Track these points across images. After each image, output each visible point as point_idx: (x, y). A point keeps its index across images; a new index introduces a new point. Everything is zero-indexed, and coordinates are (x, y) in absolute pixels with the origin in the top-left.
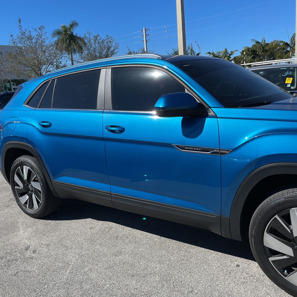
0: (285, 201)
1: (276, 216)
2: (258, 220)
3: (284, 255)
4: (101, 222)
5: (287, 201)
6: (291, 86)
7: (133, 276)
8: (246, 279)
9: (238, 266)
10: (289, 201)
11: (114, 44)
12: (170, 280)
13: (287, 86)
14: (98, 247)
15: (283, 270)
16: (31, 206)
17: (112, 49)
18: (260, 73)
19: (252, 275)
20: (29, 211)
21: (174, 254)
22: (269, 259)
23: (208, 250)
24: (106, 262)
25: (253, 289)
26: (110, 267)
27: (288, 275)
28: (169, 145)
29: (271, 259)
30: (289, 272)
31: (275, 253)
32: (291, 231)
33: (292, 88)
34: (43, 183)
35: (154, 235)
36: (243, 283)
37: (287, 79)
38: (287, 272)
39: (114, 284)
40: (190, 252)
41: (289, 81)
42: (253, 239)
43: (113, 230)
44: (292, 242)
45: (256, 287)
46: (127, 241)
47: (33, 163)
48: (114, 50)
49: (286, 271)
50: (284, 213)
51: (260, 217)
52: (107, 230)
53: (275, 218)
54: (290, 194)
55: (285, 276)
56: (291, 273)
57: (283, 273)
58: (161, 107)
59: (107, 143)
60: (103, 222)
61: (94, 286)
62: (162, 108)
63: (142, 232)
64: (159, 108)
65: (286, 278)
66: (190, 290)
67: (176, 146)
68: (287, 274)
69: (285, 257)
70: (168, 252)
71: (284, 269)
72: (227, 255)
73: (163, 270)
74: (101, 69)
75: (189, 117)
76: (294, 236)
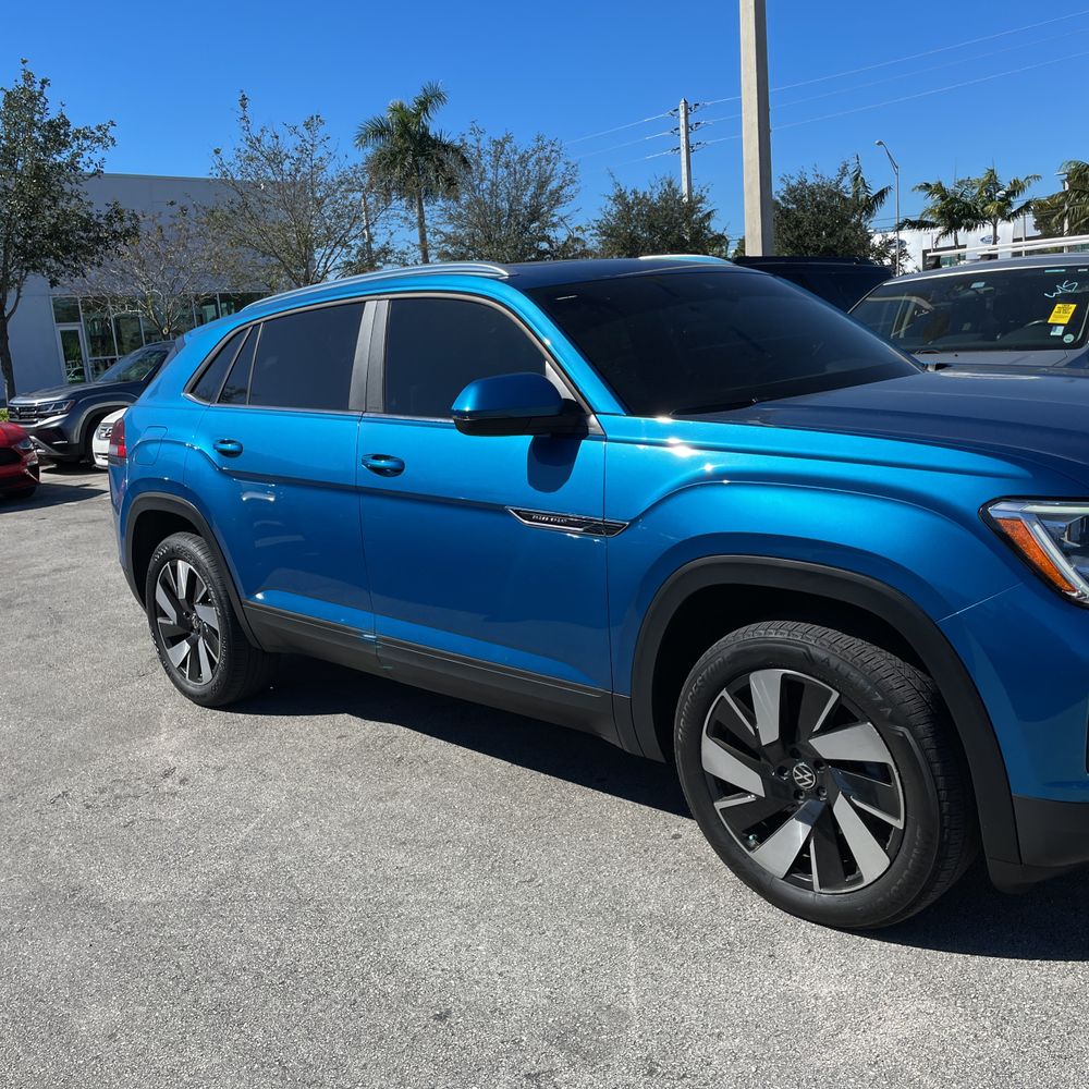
0: (739, 652)
1: (724, 693)
2: (688, 704)
3: (747, 793)
4: (371, 724)
5: (742, 651)
6: (1065, 333)
7: (404, 843)
8: (680, 864)
9: (676, 837)
11: (561, 167)
12: (489, 857)
13: (1052, 334)
14: (343, 779)
15: (745, 835)
16: (196, 673)
17: (553, 185)
18: (975, 285)
20: (191, 686)
21: (527, 803)
22: (715, 804)
23: (621, 799)
24: (350, 813)
26: (356, 822)
27: (758, 846)
28: (498, 509)
29: (719, 805)
30: (761, 840)
31: (729, 789)
32: (756, 731)
33: (1069, 338)
34: (222, 610)
35: (497, 761)
36: (667, 871)
37: (1056, 309)
38: (755, 839)
39: (351, 856)
40: (571, 801)
41: (1061, 315)
42: (679, 752)
43: (397, 743)
44: (762, 761)
46: (421, 770)
47: (199, 554)
48: (562, 188)
49: (752, 837)
50: (738, 685)
51: (691, 694)
52: (380, 743)
53: (722, 697)
55: (750, 848)
57: (745, 841)
58: (467, 409)
59: (365, 501)
60: (377, 723)
61: (303, 857)
62: (470, 414)
63: (470, 751)
64: (462, 414)
65: (750, 854)
66: (528, 877)
67: (515, 511)
68: (756, 845)
69: (750, 799)
70: (514, 799)
71: (749, 831)
72: (661, 813)
73: (483, 836)
74: (365, 302)
75: (548, 436)
76: (763, 744)
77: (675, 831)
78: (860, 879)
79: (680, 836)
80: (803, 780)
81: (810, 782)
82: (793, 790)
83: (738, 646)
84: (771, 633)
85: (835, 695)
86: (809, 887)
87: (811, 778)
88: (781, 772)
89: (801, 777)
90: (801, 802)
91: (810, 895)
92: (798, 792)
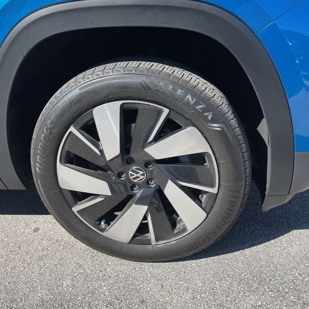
0: (81, 94)
1: (72, 129)
2: (40, 144)
3: (96, 196)
5: (85, 92)
8: (47, 249)
9: (36, 230)
10: (88, 92)
15: (98, 222)
19: (57, 240)
22: (73, 209)
25: (56, 265)
27: (108, 228)
29: (76, 209)
30: (108, 223)
32: (101, 151)
38: (105, 223)
42: (39, 180)
44: (109, 172)
45: (61, 260)
49: (102, 223)
50: (83, 120)
51: (43, 135)
53: (71, 132)
54: (89, 78)
55: (103, 230)
56: (112, 223)
57: (98, 226)
65: (104, 234)
71: (100, 220)
76: (108, 160)
77: (34, 226)
78: (184, 229)
79: (39, 229)
80: (138, 177)
81: (142, 177)
82: (129, 185)
83: (80, 89)
84: (107, 73)
85: (166, 111)
86: (149, 242)
87: (143, 175)
88: (119, 175)
89: (136, 175)
90: (136, 192)
91: (149, 247)
92: (133, 186)
